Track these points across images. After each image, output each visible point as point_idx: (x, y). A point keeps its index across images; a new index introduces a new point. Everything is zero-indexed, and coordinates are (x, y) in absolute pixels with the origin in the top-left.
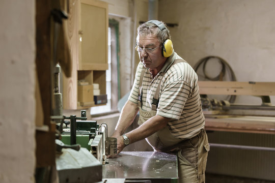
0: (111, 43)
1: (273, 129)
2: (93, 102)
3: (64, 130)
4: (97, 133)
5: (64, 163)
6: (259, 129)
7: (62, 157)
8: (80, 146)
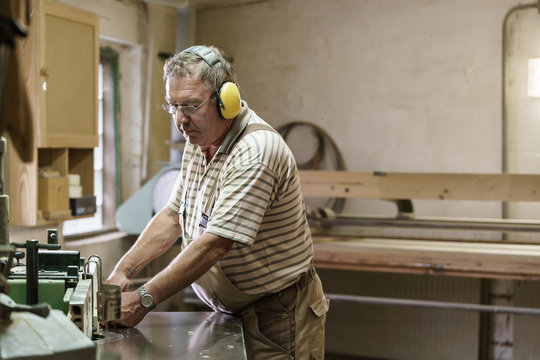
0: (104, 94)
1: (420, 265)
2: (69, 212)
3: (12, 270)
4: (81, 277)
5: (16, 344)
6: (393, 264)
7: (12, 330)
8: (49, 307)
